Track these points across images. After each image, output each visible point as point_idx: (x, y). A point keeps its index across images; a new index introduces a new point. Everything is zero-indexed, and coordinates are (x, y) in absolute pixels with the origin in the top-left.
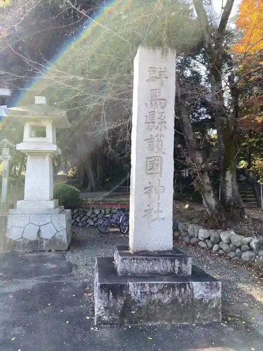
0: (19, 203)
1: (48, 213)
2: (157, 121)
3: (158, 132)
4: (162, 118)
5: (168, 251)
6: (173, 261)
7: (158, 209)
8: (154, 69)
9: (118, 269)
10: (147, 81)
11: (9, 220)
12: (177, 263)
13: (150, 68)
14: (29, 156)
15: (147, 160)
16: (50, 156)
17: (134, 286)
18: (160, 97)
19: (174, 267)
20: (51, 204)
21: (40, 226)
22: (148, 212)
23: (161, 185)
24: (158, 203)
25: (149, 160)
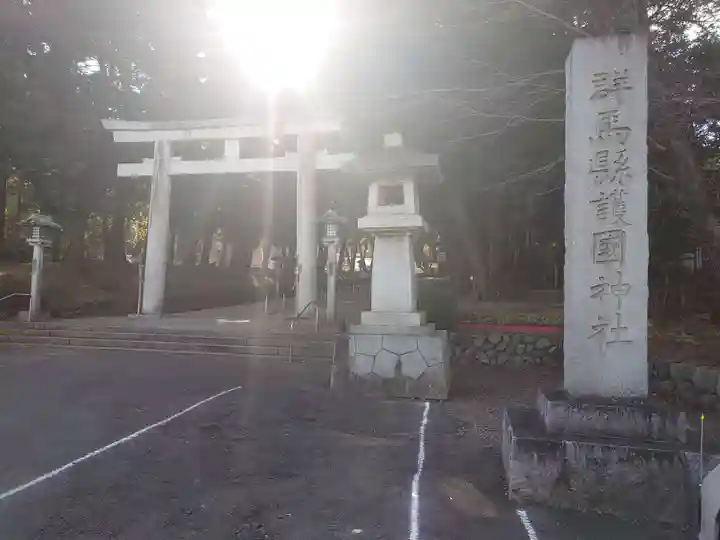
0: (364, 315)
1: (412, 334)
2: (613, 167)
3: (615, 186)
4: (622, 161)
5: (639, 399)
6: (648, 414)
7: (619, 324)
8: (603, 76)
9: (547, 420)
10: (592, 98)
11: (352, 343)
12: (655, 419)
13: (595, 75)
14: (377, 239)
15: (594, 239)
16: (411, 236)
17: (575, 447)
18: (618, 124)
19: (650, 426)
20: (416, 319)
21: (399, 355)
22: (599, 329)
23: (624, 281)
24: (618, 314)
25: (599, 238)
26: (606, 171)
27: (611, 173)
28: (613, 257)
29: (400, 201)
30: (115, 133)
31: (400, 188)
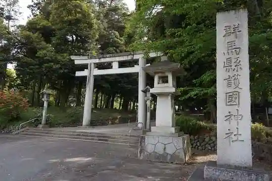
0: (152, 128)
2: (234, 64)
3: (235, 73)
4: (238, 62)
7: (238, 132)
8: (229, 27)
10: (224, 36)
12: (253, 177)
13: (225, 27)
14: (158, 97)
15: (226, 95)
16: (171, 96)
18: (236, 47)
21: (165, 145)
22: (229, 134)
23: (240, 114)
24: (237, 128)
25: (228, 95)
26: (231, 66)
27: (233, 67)
28: (235, 103)
29: (167, 82)
30: (75, 61)
31: (167, 77)
